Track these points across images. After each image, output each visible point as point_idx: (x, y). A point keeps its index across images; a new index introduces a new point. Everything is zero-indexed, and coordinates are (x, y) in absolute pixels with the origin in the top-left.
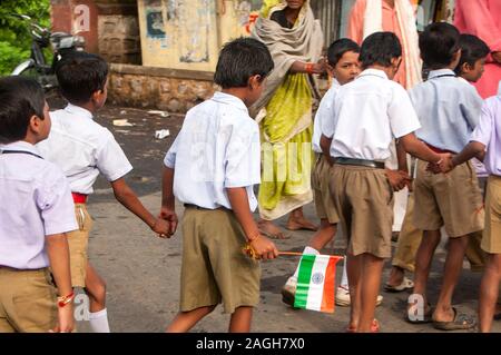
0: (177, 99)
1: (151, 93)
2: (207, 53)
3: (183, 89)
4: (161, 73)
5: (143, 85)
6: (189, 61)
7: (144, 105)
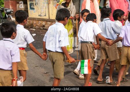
0: (38, 26)
1: (31, 24)
2: (45, 14)
3: (39, 23)
4: (34, 19)
5: (29, 22)
6: (41, 16)
7: (29, 27)
